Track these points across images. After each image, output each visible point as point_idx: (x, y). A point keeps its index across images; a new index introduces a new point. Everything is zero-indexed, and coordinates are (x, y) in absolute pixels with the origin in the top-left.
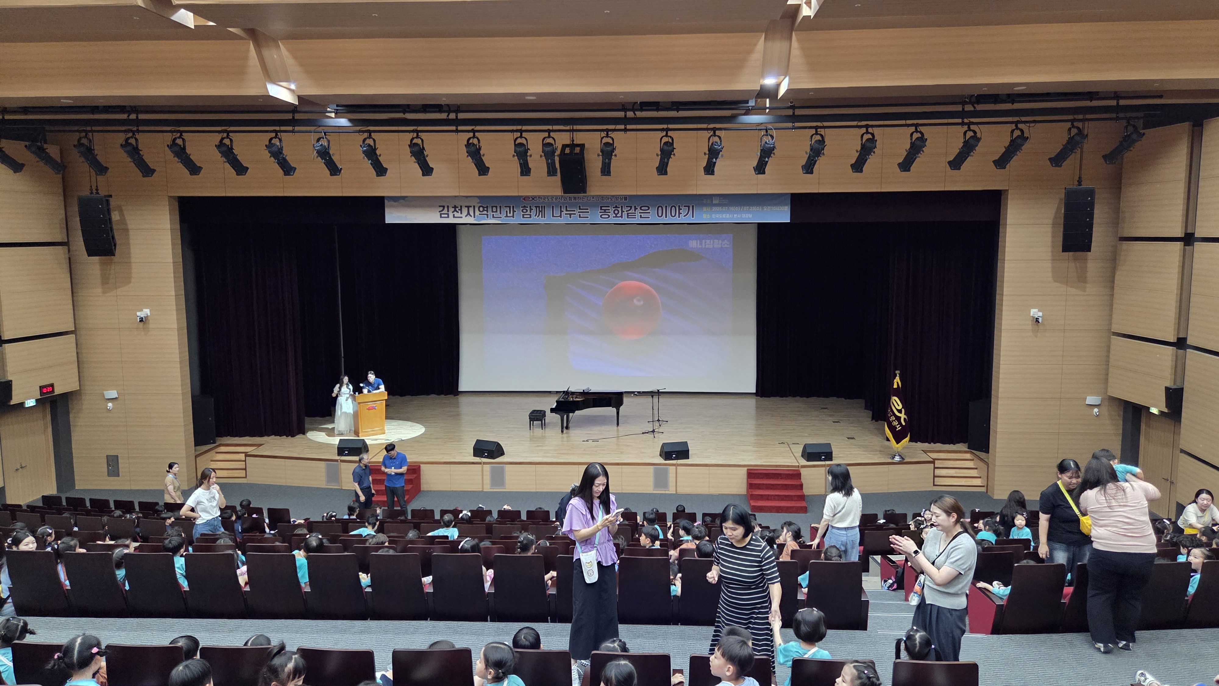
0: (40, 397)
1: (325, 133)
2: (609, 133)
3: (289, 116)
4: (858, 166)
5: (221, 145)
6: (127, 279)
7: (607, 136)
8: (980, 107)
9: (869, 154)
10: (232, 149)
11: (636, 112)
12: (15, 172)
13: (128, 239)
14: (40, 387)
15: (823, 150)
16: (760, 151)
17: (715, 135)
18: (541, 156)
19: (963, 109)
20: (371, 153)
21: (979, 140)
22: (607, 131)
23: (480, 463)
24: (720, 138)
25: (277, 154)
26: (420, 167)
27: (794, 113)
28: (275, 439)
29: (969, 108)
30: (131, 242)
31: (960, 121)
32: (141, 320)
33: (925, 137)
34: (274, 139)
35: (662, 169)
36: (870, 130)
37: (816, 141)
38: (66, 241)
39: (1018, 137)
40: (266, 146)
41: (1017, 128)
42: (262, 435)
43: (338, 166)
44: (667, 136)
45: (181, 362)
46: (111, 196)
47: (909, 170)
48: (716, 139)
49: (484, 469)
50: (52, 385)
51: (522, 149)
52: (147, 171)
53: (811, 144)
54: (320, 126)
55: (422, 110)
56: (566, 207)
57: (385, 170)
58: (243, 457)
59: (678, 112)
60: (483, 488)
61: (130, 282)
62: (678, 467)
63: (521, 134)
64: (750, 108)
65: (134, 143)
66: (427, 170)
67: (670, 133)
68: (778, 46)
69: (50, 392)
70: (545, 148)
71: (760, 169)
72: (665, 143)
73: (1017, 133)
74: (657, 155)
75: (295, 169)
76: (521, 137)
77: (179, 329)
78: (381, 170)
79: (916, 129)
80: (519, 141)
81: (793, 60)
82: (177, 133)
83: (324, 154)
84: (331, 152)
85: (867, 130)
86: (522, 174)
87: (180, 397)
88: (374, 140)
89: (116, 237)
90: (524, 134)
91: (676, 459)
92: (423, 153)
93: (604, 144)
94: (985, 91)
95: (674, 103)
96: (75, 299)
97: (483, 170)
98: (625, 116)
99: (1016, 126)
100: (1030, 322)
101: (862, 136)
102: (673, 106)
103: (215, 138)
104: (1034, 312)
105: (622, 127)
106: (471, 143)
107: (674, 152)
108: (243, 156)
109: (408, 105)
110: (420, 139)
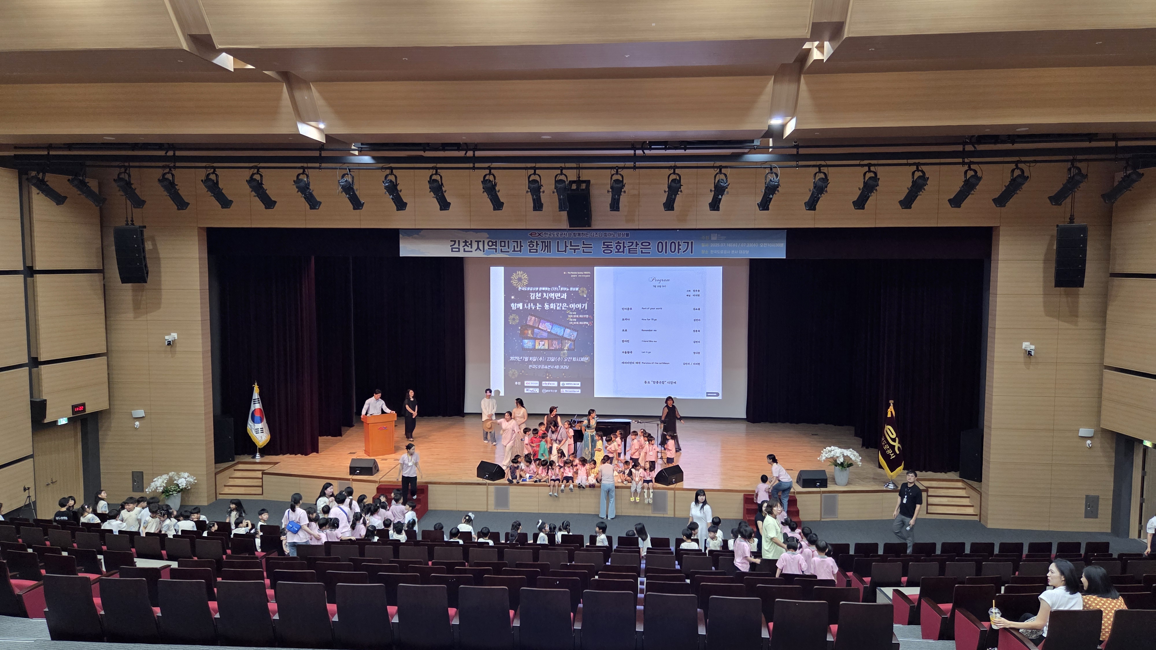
0: (72, 416)
1: (349, 170)
2: (619, 170)
3: (316, 154)
4: (860, 203)
5: (251, 180)
6: (157, 305)
7: (617, 173)
8: (981, 147)
9: (872, 192)
10: (262, 184)
11: (645, 151)
12: (57, 204)
13: (160, 267)
14: (72, 406)
15: (827, 187)
16: (764, 188)
17: (721, 173)
18: (553, 192)
19: (964, 149)
20: (393, 189)
21: (979, 179)
22: (617, 168)
23: (485, 484)
24: (726, 175)
25: (304, 189)
26: (439, 202)
27: (798, 152)
28: (290, 458)
29: (969, 148)
30: (162, 270)
31: (960, 160)
32: (169, 344)
33: (927, 176)
34: (302, 175)
35: (669, 205)
36: (872, 168)
37: (819, 179)
38: (102, 268)
39: (1019, 176)
40: (294, 181)
41: (1017, 168)
42: (277, 454)
43: (361, 200)
44: (674, 173)
45: (204, 383)
46: (145, 227)
47: (910, 208)
48: (722, 177)
49: (489, 489)
50: (83, 405)
51: (536, 185)
52: (182, 204)
53: (814, 182)
54: (345, 163)
55: (441, 148)
56: (571, 242)
57: (405, 204)
58: (259, 474)
61: (160, 308)
62: (677, 492)
63: (535, 172)
64: (755, 147)
65: (171, 179)
66: (444, 205)
67: (677, 171)
68: (787, 88)
69: (81, 411)
70: (558, 185)
71: (764, 205)
72: (672, 180)
73: (1017, 173)
74: (665, 192)
75: (320, 203)
76: (535, 174)
77: (204, 353)
78: (401, 205)
79: (917, 168)
80: (532, 178)
81: (800, 102)
82: (211, 169)
83: (348, 189)
84: (355, 188)
85: (869, 169)
86: (535, 209)
87: (203, 417)
88: (396, 177)
89: (149, 265)
90: (538, 171)
91: (672, 483)
92: (442, 188)
93: (614, 181)
94: (988, 132)
95: (681, 142)
96: (108, 323)
97: (498, 205)
98: (635, 154)
99: (1017, 166)
100: (1022, 355)
101: (865, 174)
102: (681, 145)
103: (247, 174)
104: (1027, 345)
105: (631, 164)
106: (487, 180)
107: (680, 188)
108: (271, 191)
109: (429, 143)
110: (438, 176)
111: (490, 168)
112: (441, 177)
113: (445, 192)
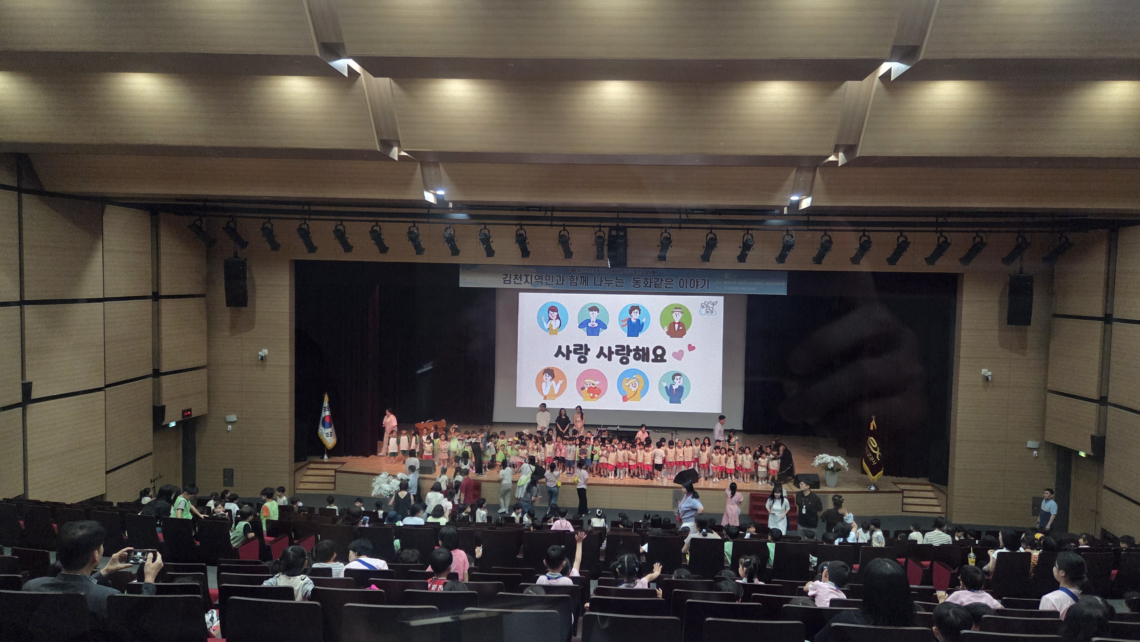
0: (181, 420)
1: (452, 224)
4: (856, 259)
6: (251, 324)
7: (666, 232)
11: (688, 215)
13: (255, 293)
14: (182, 411)
15: (831, 247)
17: (748, 234)
19: (937, 221)
20: (486, 241)
22: (666, 228)
24: (752, 236)
25: (414, 239)
26: (521, 251)
27: (808, 219)
28: (353, 458)
30: (255, 296)
31: (934, 229)
33: (909, 241)
35: (705, 258)
37: (825, 241)
38: (205, 293)
39: (978, 243)
42: (341, 456)
43: (458, 249)
44: (711, 233)
45: (290, 393)
46: (246, 260)
47: (895, 264)
50: (190, 410)
53: (821, 243)
55: (526, 209)
58: (332, 473)
59: (720, 215)
61: (253, 328)
64: (775, 214)
68: (805, 177)
71: (781, 258)
72: (710, 239)
73: (978, 240)
75: (424, 249)
77: (290, 367)
82: (339, 221)
83: (450, 240)
84: (455, 239)
88: (489, 231)
89: (250, 293)
93: (663, 238)
95: (717, 210)
96: (210, 340)
98: (680, 218)
99: (977, 234)
100: (981, 380)
101: (860, 238)
104: (985, 371)
105: (677, 225)
107: (716, 245)
110: (523, 231)
111: (564, 226)
112: (525, 233)
113: (528, 243)
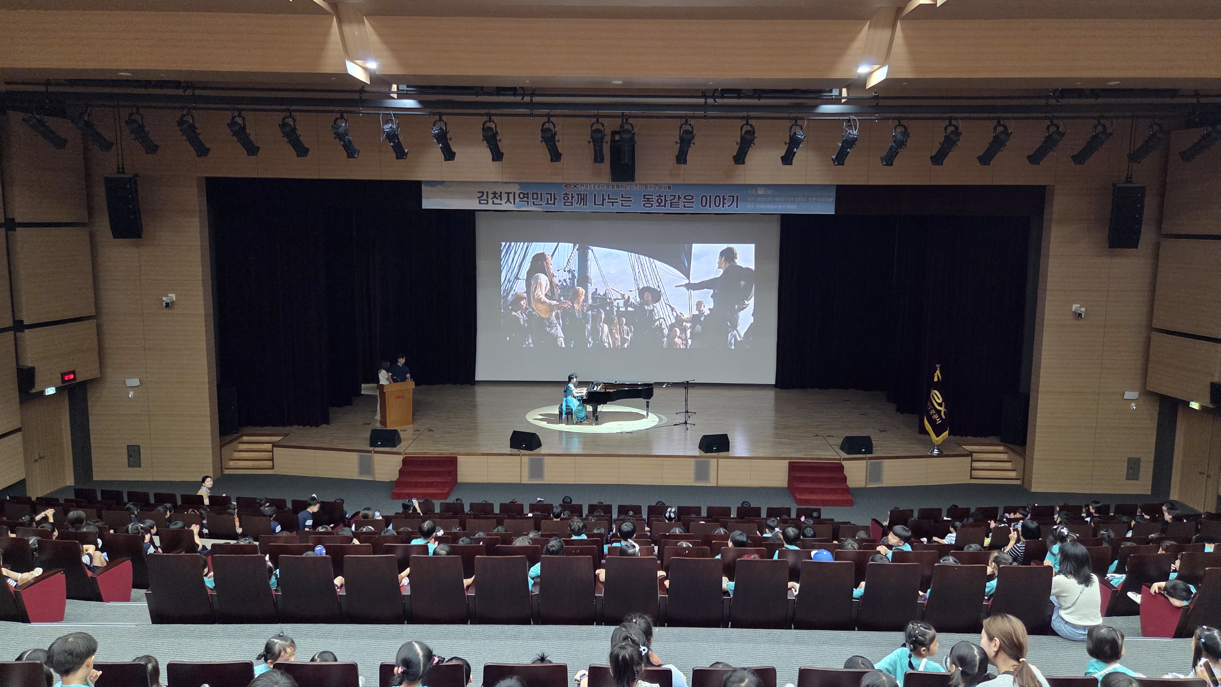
0: (61, 385)
1: (393, 114)
2: (688, 120)
3: (356, 96)
5: (283, 125)
7: (686, 123)
8: (1065, 101)
9: (952, 147)
10: (295, 129)
14: (62, 374)
16: (841, 142)
17: (796, 124)
19: (1047, 103)
20: (442, 138)
21: (1061, 135)
23: (517, 455)
24: (802, 127)
27: (879, 103)
28: (299, 429)
29: (1052, 101)
32: (167, 305)
34: (339, 120)
35: (740, 158)
36: (954, 122)
37: (900, 133)
40: (332, 126)
41: (1099, 123)
42: (284, 425)
44: (747, 124)
45: (207, 349)
46: (140, 176)
48: (797, 129)
49: (522, 460)
50: (74, 373)
51: (599, 136)
52: (202, 150)
53: (894, 136)
54: (388, 108)
55: (495, 92)
56: (609, 195)
57: (454, 154)
59: (759, 100)
60: (521, 481)
62: (719, 460)
63: (598, 120)
66: (498, 155)
67: (750, 121)
68: (882, 34)
69: (72, 379)
72: (746, 132)
76: (597, 122)
77: (206, 316)
78: (449, 155)
80: (596, 127)
81: (894, 49)
83: (393, 137)
84: (399, 135)
85: (951, 122)
86: (596, 161)
87: (208, 386)
88: (446, 124)
89: (144, 218)
90: (601, 120)
91: (716, 451)
92: (496, 137)
94: (1079, 85)
95: (755, 91)
96: (97, 282)
97: (556, 156)
98: (706, 102)
100: (1072, 317)
101: (946, 128)
102: (755, 94)
103: (278, 117)
104: (1075, 307)
105: (702, 113)
106: (547, 129)
107: (754, 140)
108: (306, 138)
109: (482, 87)
110: (492, 123)
111: (549, 116)
112: (496, 126)
113: (500, 140)
